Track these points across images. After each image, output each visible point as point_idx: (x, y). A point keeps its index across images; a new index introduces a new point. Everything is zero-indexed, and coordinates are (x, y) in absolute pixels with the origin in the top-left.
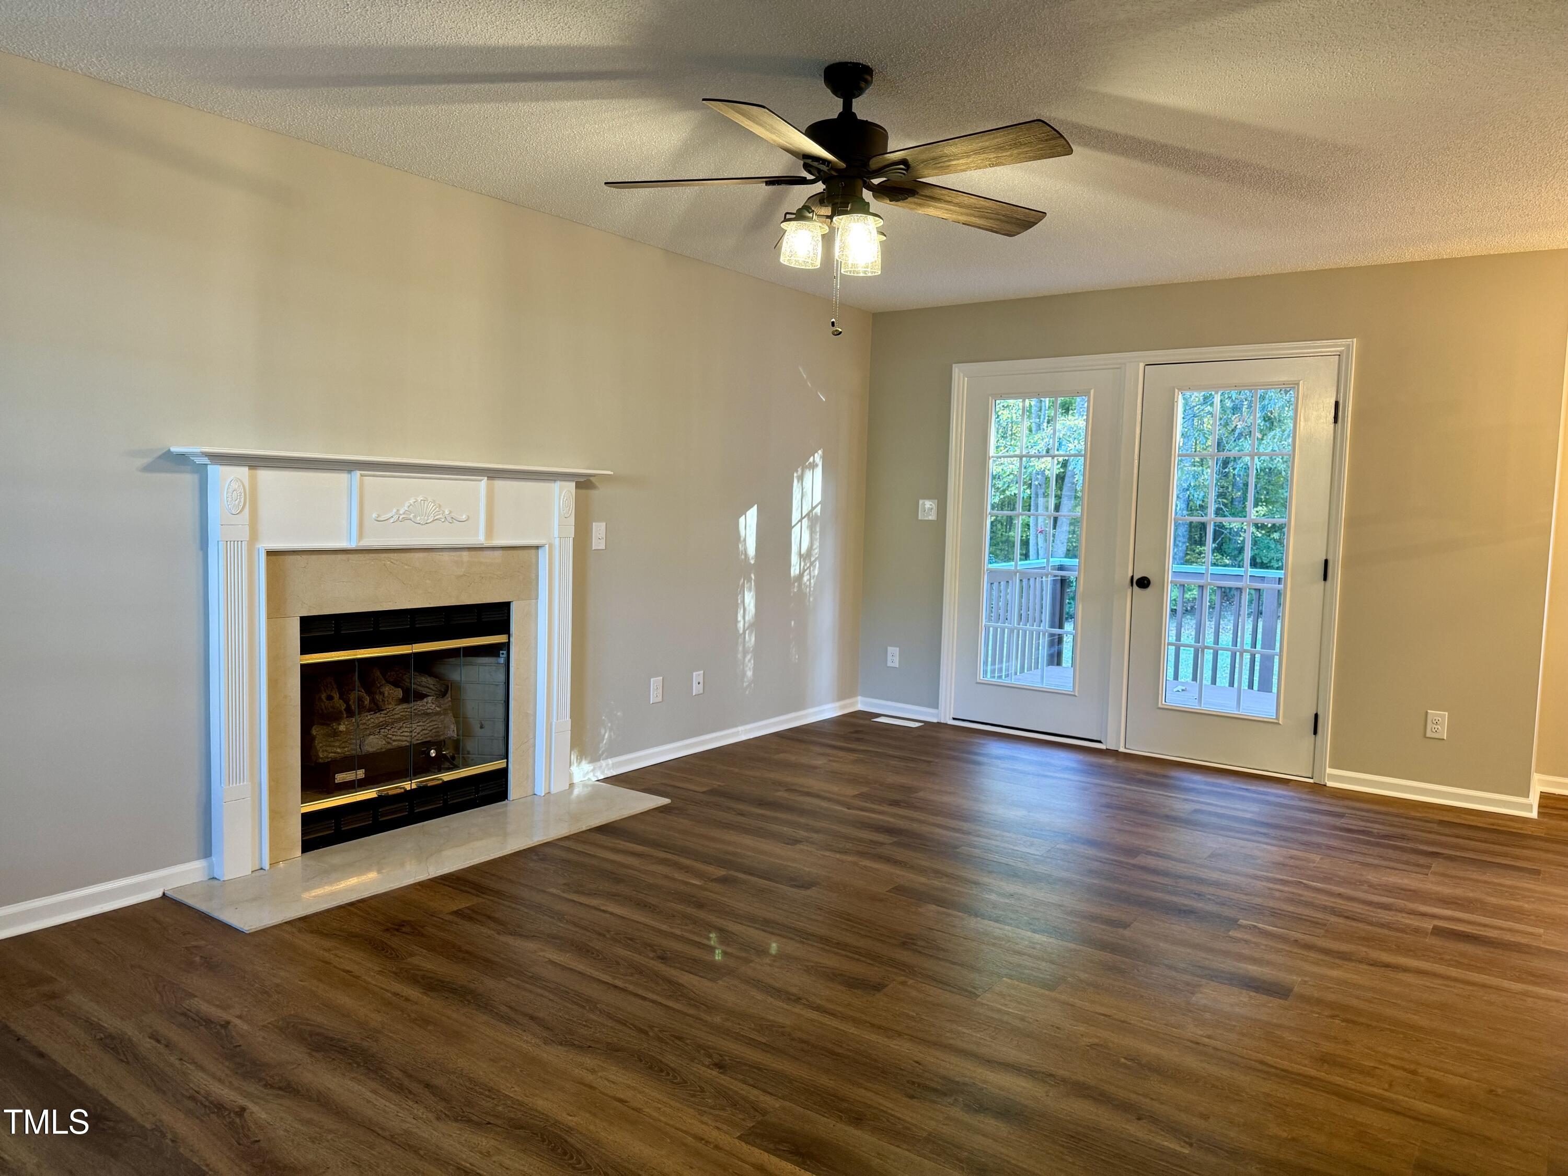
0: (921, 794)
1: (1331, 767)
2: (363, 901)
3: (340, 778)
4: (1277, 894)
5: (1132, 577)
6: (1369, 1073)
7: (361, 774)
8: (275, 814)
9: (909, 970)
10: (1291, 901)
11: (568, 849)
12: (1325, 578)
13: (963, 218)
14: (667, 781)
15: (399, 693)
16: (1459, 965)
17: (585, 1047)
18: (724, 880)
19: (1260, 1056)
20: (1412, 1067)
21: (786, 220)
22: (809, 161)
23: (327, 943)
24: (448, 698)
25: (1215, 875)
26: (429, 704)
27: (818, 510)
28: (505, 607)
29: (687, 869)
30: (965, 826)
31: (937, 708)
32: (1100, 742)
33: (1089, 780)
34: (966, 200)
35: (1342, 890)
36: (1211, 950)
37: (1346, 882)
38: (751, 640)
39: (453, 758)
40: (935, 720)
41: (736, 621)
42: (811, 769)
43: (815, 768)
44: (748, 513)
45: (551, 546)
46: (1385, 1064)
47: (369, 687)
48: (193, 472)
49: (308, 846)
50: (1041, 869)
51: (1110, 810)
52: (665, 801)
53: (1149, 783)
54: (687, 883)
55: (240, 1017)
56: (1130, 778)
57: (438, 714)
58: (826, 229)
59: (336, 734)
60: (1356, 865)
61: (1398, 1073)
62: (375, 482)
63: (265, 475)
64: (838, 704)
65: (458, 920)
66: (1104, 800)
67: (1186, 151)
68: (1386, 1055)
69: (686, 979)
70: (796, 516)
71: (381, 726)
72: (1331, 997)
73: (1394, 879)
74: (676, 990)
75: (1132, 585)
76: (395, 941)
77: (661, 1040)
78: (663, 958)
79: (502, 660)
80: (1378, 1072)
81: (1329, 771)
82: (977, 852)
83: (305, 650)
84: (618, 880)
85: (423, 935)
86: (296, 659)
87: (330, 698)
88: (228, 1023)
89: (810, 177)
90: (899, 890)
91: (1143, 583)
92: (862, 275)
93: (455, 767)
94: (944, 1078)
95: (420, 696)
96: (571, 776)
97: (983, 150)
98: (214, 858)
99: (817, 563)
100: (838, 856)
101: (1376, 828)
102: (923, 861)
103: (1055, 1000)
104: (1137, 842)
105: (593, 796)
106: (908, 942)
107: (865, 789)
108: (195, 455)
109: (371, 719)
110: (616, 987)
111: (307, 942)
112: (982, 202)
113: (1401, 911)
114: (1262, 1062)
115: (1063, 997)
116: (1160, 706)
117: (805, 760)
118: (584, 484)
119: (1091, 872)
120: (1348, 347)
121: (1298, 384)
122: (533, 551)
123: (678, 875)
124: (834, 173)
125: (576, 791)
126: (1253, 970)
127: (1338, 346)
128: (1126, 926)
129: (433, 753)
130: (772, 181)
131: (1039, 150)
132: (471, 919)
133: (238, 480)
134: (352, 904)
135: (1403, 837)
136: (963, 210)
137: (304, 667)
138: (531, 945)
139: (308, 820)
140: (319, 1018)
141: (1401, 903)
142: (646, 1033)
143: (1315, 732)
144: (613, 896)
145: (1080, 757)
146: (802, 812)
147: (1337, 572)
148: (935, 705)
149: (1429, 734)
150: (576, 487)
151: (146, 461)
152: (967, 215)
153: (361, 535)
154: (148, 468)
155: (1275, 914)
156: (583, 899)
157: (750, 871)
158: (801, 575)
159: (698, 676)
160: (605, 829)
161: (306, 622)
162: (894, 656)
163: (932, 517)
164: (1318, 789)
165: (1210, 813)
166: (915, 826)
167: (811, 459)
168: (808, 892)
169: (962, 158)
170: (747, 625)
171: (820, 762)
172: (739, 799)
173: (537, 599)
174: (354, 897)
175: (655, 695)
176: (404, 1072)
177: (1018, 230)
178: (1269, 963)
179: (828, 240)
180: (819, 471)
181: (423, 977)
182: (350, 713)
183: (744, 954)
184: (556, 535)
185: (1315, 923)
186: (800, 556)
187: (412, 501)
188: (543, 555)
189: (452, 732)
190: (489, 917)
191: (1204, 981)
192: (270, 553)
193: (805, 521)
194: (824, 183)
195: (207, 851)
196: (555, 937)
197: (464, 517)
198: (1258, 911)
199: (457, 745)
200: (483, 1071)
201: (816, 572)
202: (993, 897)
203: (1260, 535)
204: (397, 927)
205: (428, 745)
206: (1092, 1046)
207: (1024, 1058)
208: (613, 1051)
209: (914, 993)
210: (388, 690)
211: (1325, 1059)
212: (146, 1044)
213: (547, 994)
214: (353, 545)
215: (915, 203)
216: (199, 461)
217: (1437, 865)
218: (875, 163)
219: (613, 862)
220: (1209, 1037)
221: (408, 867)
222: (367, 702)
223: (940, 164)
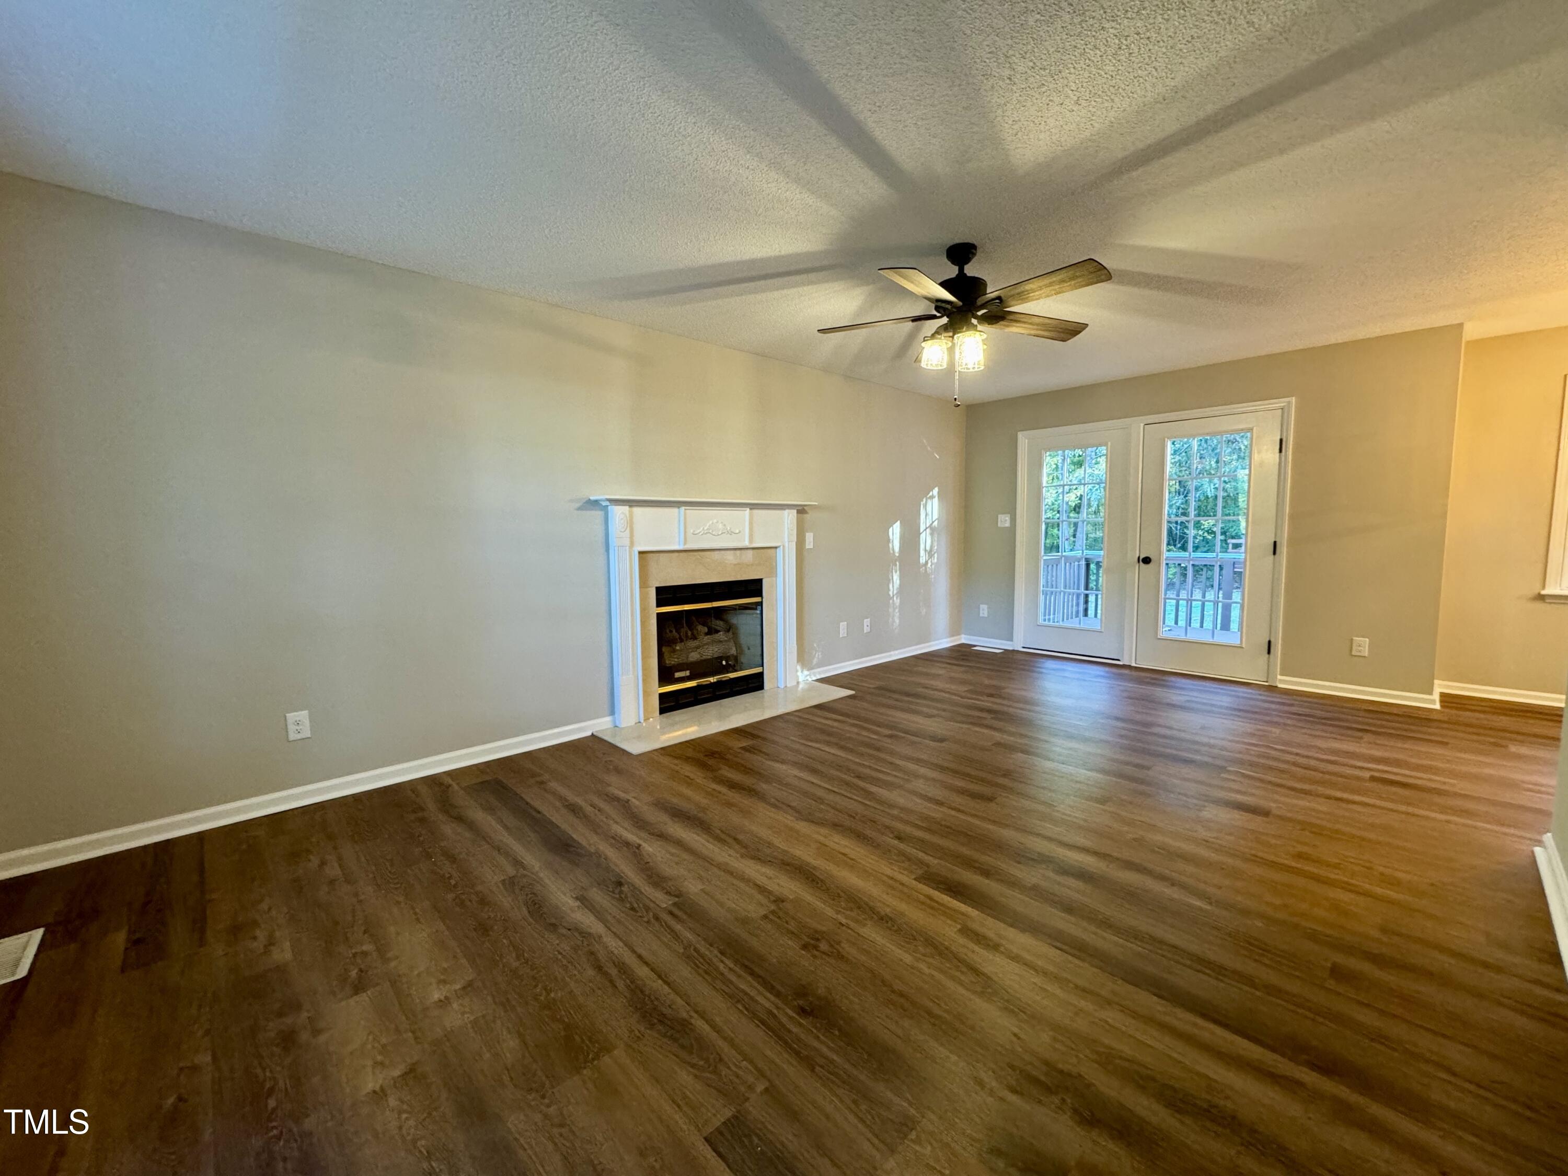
0: (1007, 690)
1: (1281, 674)
2: (692, 740)
3: (678, 675)
4: (1253, 753)
5: (1139, 558)
6: (1336, 866)
7: (688, 673)
8: (646, 694)
9: (1011, 790)
10: (1259, 756)
11: (800, 717)
12: (1274, 553)
13: (1033, 332)
14: (851, 682)
15: (706, 630)
16: (1392, 801)
17: (821, 823)
18: (891, 736)
19: (1253, 852)
20: (1368, 865)
21: (924, 341)
22: (939, 304)
23: (676, 761)
24: (731, 633)
25: (1205, 740)
26: (721, 636)
27: (936, 523)
28: (759, 582)
29: (868, 730)
30: (1037, 709)
31: (1012, 640)
32: (1118, 660)
33: (1114, 682)
34: (1036, 320)
35: (1298, 751)
36: (1210, 785)
37: (1299, 746)
38: (897, 601)
39: (734, 666)
40: (1011, 648)
41: (889, 590)
42: (935, 676)
43: (940, 675)
44: (895, 526)
45: (784, 546)
46: (1347, 862)
47: (691, 626)
48: (602, 510)
49: (662, 711)
50: (1087, 734)
51: (1129, 700)
52: (852, 692)
53: (1153, 684)
54: (869, 737)
55: (635, 798)
56: (1140, 681)
57: (726, 641)
58: (950, 344)
59: (674, 651)
60: (1306, 736)
61: (1356, 868)
62: (693, 513)
63: (637, 511)
64: (949, 639)
65: (743, 752)
66: (1125, 694)
67: (1180, 279)
68: (1346, 857)
69: (873, 789)
70: (922, 528)
71: (697, 647)
72: (1300, 817)
73: (1336, 745)
74: (868, 794)
75: (1139, 562)
76: (711, 762)
77: (863, 822)
78: (859, 777)
79: (758, 612)
80: (1342, 866)
81: (1279, 677)
82: (1046, 724)
83: (659, 605)
84: (830, 734)
85: (726, 759)
86: (655, 610)
87: (671, 631)
88: (629, 800)
89: (938, 315)
90: (998, 744)
91: (1147, 560)
92: (971, 370)
93: (736, 671)
94: (1039, 853)
95: (717, 631)
96: (798, 677)
97: (1051, 284)
98: (616, 715)
99: (936, 555)
100: (958, 725)
101: (1319, 713)
102: (1012, 729)
103: (1105, 811)
104: (1149, 719)
105: (810, 689)
106: (1007, 774)
107: (971, 687)
108: (601, 500)
109: (692, 644)
110: (834, 791)
111: (666, 761)
112: (1047, 321)
113: (1344, 765)
114: (1254, 856)
115: (1111, 809)
116: (1159, 637)
117: (933, 671)
118: (801, 511)
119: (1121, 736)
120: (1289, 403)
121: (1252, 429)
122: (773, 550)
123: (865, 733)
124: (955, 310)
125: (801, 686)
126: (1240, 798)
127: (1282, 402)
128: (1148, 768)
129: (724, 663)
130: (916, 319)
131: (1089, 279)
132: (750, 751)
133: (623, 513)
134: (686, 742)
135: (1339, 720)
136: (1035, 327)
137: (658, 614)
138: (784, 767)
139: (662, 697)
140: (675, 800)
141: (1346, 761)
142: (854, 818)
143: (1269, 652)
144: (828, 743)
145: (1107, 669)
146: (933, 700)
147: (1283, 550)
148: (1011, 639)
149: (1354, 653)
150: (797, 513)
151: (578, 505)
152: (1037, 330)
153: (685, 544)
154: (579, 509)
155: (1252, 765)
156: (810, 744)
157: (907, 732)
158: (927, 562)
159: (867, 622)
160: (819, 707)
161: (659, 590)
162: (984, 610)
163: (1007, 524)
164: (1272, 689)
165: (1196, 702)
166: (1005, 709)
167: (931, 494)
168: (943, 744)
169: (1038, 290)
170: (895, 592)
171: (941, 672)
172: (894, 692)
173: (776, 576)
174: (688, 738)
175: (843, 632)
176: (722, 831)
177: (1070, 336)
178: (1253, 795)
179: (951, 350)
180: (936, 500)
181: (727, 781)
182: (682, 641)
183: (906, 777)
184: (786, 540)
185: (1282, 771)
186: (926, 550)
187: (711, 522)
188: (780, 552)
189: (733, 651)
190: (761, 751)
191: (1206, 804)
192: (640, 553)
193: (928, 530)
194: (948, 317)
195: (612, 712)
196: (796, 763)
197: (737, 531)
198: (1241, 762)
199: (736, 658)
200: (764, 833)
201: (936, 560)
202: (1058, 749)
203: (1210, 538)
204: (712, 754)
205: (721, 658)
206: (1134, 839)
207: (1088, 843)
208: (836, 826)
209: (1015, 803)
210: (700, 627)
211: (1300, 856)
212: (588, 809)
213: (795, 793)
214: (681, 547)
215: (1005, 325)
216: (604, 504)
217: (1368, 737)
218: (980, 301)
219: (825, 724)
220: (1217, 838)
221: (713, 723)
222: (689, 633)
223: (1022, 297)
